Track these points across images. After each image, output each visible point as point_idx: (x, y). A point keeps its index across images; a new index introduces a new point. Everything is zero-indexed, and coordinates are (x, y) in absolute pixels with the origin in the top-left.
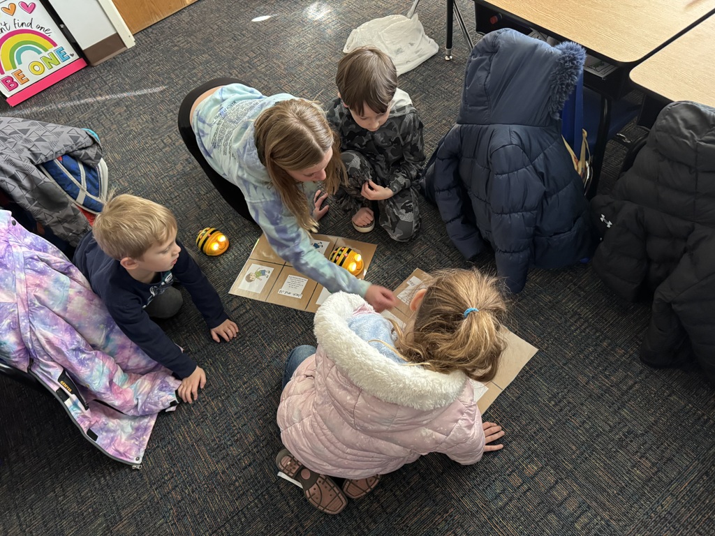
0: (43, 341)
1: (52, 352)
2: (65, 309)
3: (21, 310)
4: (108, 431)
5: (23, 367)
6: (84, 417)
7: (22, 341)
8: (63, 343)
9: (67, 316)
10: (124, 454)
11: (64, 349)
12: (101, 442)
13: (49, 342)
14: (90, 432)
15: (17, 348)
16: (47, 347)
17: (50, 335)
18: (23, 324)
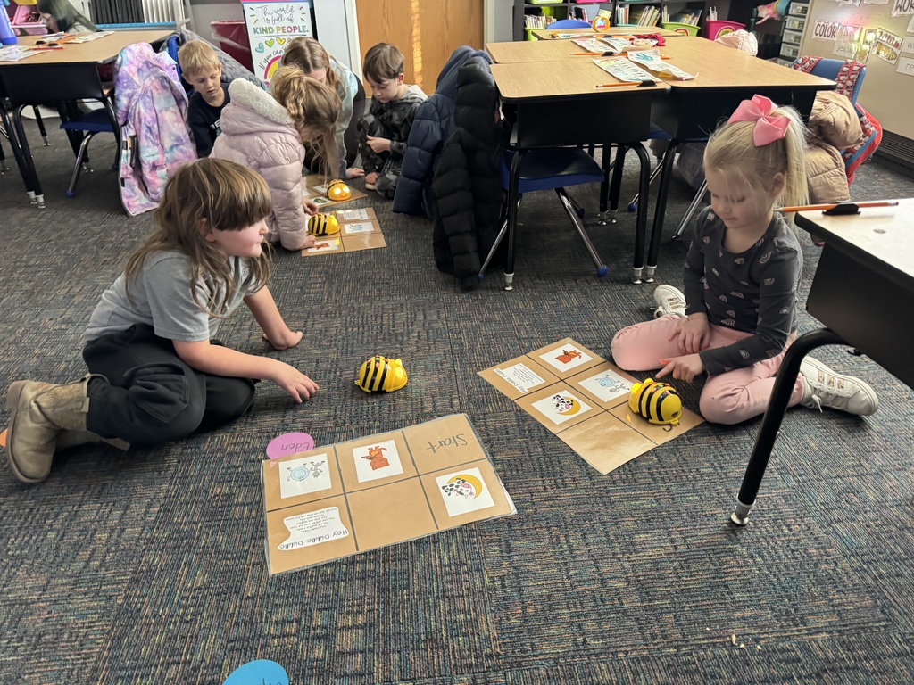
0: (137, 111)
1: (137, 120)
2: (161, 111)
3: (139, 91)
4: (132, 190)
5: (121, 122)
6: (127, 168)
7: (128, 108)
8: (145, 118)
9: (159, 115)
10: (129, 206)
11: (143, 121)
12: (125, 191)
13: (139, 113)
14: (123, 180)
15: (124, 109)
16: (137, 116)
17: (143, 110)
18: (135, 97)
